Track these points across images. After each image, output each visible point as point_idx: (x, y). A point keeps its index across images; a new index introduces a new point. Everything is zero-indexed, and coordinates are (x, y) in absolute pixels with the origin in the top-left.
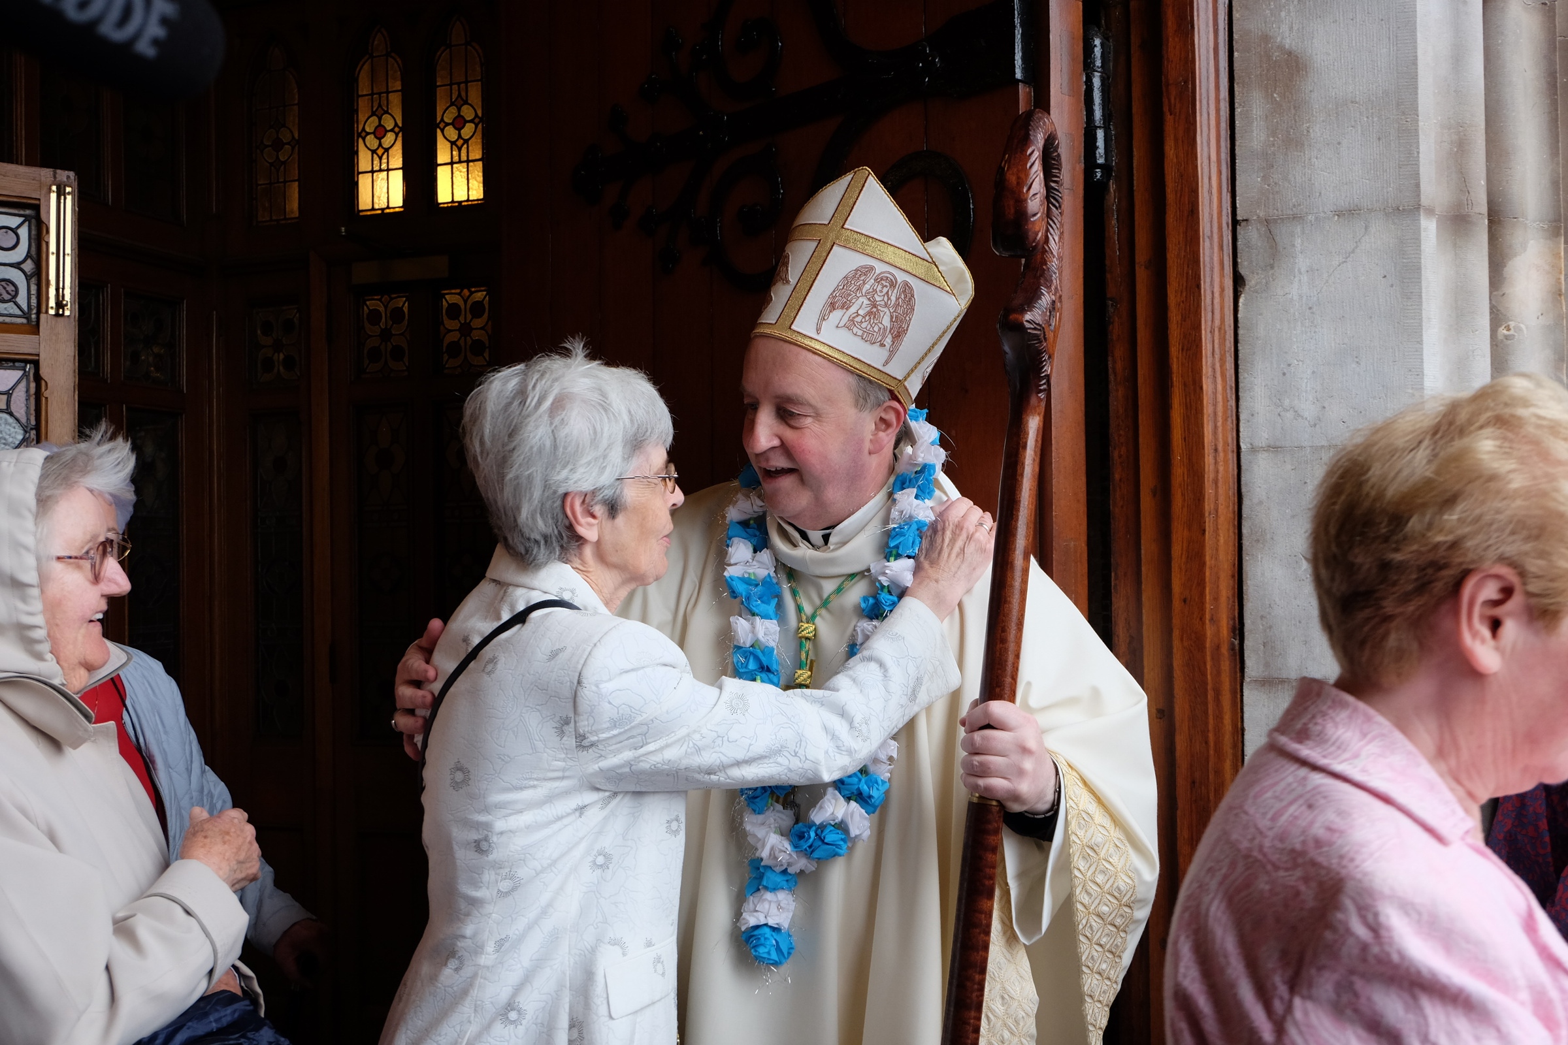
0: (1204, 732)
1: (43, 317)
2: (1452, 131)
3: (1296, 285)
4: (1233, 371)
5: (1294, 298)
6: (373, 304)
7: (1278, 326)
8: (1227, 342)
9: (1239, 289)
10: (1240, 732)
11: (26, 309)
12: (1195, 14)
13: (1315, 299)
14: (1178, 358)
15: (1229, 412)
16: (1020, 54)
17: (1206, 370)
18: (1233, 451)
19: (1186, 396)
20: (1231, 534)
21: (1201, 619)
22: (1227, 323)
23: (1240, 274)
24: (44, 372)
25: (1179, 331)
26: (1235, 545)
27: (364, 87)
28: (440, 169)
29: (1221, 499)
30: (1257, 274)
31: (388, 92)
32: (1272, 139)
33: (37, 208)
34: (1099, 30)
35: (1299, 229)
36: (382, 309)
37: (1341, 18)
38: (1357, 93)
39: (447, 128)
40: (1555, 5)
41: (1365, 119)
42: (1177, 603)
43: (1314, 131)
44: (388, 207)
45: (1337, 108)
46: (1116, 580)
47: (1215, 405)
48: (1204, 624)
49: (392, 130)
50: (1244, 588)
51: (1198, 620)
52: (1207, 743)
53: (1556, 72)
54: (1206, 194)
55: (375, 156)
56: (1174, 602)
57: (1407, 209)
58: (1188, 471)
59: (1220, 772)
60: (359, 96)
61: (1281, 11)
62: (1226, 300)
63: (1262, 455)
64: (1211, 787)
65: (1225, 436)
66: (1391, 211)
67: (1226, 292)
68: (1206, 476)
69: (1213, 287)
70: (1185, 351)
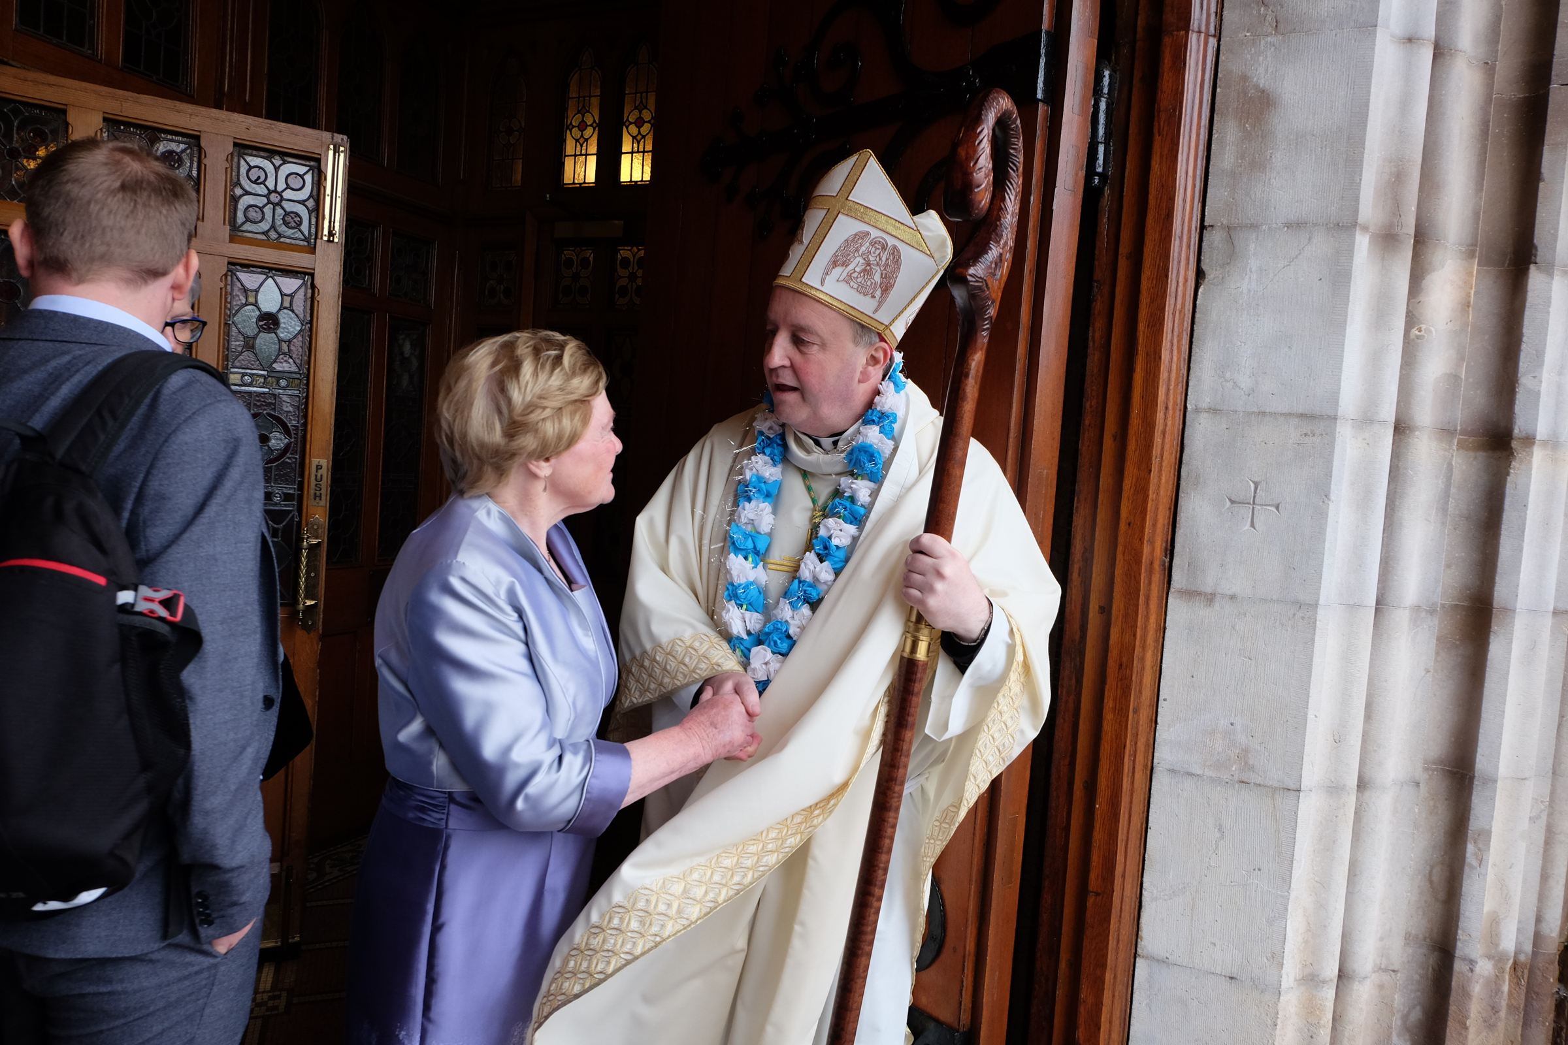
0: (1135, 626)
1: (319, 241)
2: (1392, 164)
3: (1246, 280)
4: (1187, 346)
5: (1244, 291)
6: (568, 253)
7: (1228, 313)
8: (1185, 323)
9: (1200, 281)
10: (1162, 630)
11: (307, 235)
12: (1188, 54)
13: (1261, 293)
14: (1144, 333)
15: (1181, 379)
16: (1042, 78)
17: (1166, 344)
18: (1181, 411)
19: (1147, 363)
20: (1172, 475)
21: (1141, 539)
22: (1186, 308)
23: (1202, 269)
24: (317, 282)
25: (1147, 310)
26: (1174, 484)
27: (573, 92)
28: (623, 156)
29: (1167, 447)
30: (1216, 270)
31: (590, 97)
32: (1240, 161)
33: (318, 161)
35: (1254, 236)
36: (575, 258)
37: (1310, 65)
38: (1316, 127)
39: (631, 126)
40: (1495, 65)
41: (1320, 150)
42: (1123, 526)
43: (1275, 156)
44: (585, 183)
45: (1297, 139)
46: (1077, 503)
47: (1170, 372)
48: (1142, 543)
49: (591, 125)
50: (1178, 519)
51: (1139, 539)
52: (1135, 636)
53: (1489, 122)
54: (1181, 202)
55: (578, 144)
56: (1120, 524)
57: (1345, 226)
58: (1143, 422)
59: (1142, 659)
60: (569, 98)
61: (1260, 56)
62: (1188, 288)
63: (1205, 415)
64: (1135, 670)
65: (1176, 398)
66: (1332, 226)
67: (1189, 283)
68: (1156, 428)
69: (1179, 278)
70: (1150, 327)
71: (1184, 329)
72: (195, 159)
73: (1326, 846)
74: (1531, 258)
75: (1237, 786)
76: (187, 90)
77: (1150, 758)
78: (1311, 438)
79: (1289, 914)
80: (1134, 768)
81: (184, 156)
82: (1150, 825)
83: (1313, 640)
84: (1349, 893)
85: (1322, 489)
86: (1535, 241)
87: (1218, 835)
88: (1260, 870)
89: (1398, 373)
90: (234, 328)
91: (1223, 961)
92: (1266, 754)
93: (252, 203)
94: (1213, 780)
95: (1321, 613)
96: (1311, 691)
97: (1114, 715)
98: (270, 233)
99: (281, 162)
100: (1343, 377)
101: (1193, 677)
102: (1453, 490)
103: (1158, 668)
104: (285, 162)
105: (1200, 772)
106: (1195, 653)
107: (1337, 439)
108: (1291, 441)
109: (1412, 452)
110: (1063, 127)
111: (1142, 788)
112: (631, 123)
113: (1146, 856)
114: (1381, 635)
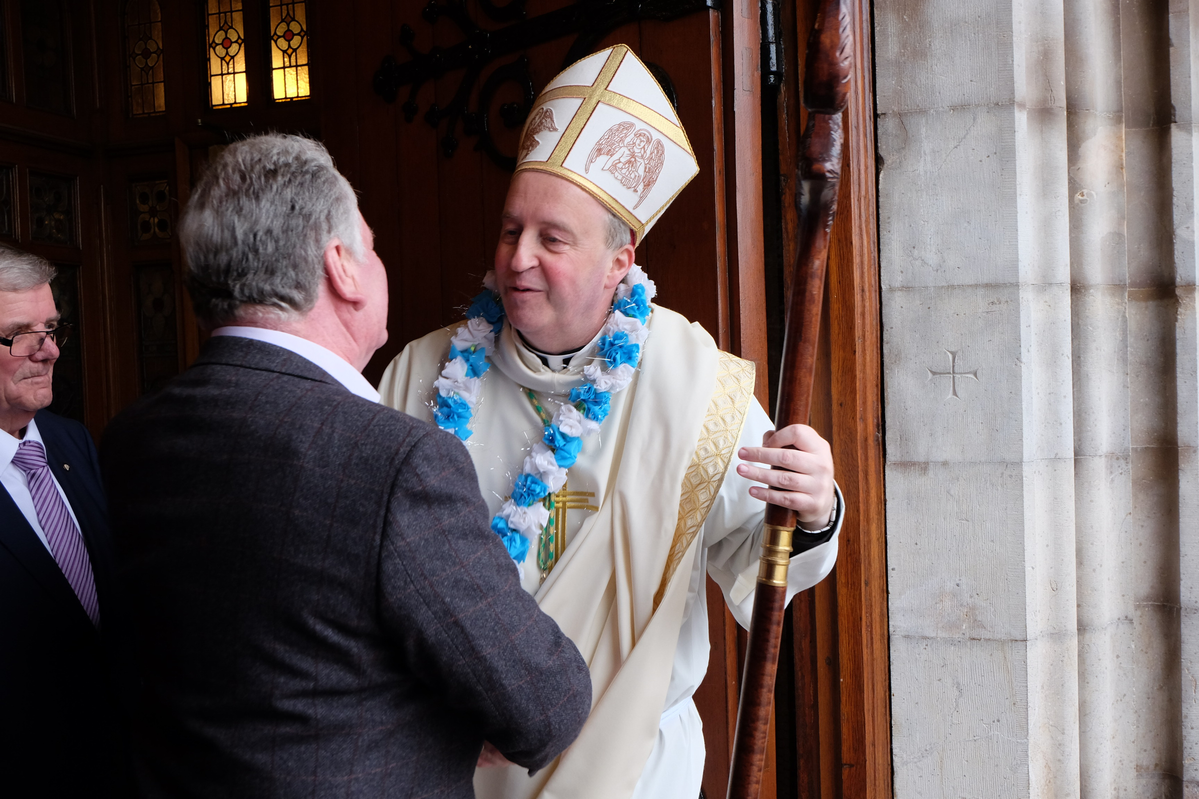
0: (856, 503)
2: (1039, 43)
3: (922, 163)
4: (875, 230)
5: (921, 173)
7: (909, 195)
8: (871, 208)
9: (879, 167)
10: (883, 503)
13: (936, 174)
15: (872, 262)
17: (855, 230)
18: (876, 291)
19: (840, 249)
20: (875, 354)
21: (853, 418)
22: (870, 193)
23: (880, 155)
26: (878, 362)
27: (212, 8)
28: (274, 72)
29: (868, 327)
30: (893, 155)
31: (232, 12)
32: (903, 51)
35: (924, 120)
38: (967, 15)
39: (279, 40)
41: (973, 35)
42: (835, 407)
43: (934, 44)
44: (235, 103)
45: (951, 27)
47: (862, 256)
48: (855, 422)
49: (236, 42)
50: (885, 394)
51: (851, 418)
52: (858, 511)
54: (853, 94)
55: (224, 62)
56: (832, 406)
57: (1004, 105)
58: (842, 306)
59: (868, 533)
60: (209, 15)
62: (869, 175)
63: (898, 293)
64: (862, 544)
65: (870, 279)
66: (993, 105)
67: (869, 169)
68: (856, 310)
69: (860, 166)
70: (839, 215)
71: (870, 213)
73: (1056, 690)
74: (1171, 118)
75: (969, 643)
77: (886, 627)
78: (998, 306)
79: (1030, 760)
80: (872, 639)
82: (893, 692)
83: (1022, 496)
84: (1083, 733)
85: (1013, 353)
86: (1173, 102)
87: (957, 693)
88: (998, 721)
89: (1068, 237)
92: (992, 610)
94: (946, 641)
95: (1027, 470)
96: (1025, 544)
97: (848, 589)
100: (1019, 246)
101: (916, 544)
102: (1130, 340)
103: (884, 540)
105: (933, 635)
106: (916, 521)
107: (1021, 305)
108: (980, 311)
109: (1089, 309)
110: (735, 32)
111: (882, 657)
112: (279, 37)
113: (893, 723)
114: (1083, 484)
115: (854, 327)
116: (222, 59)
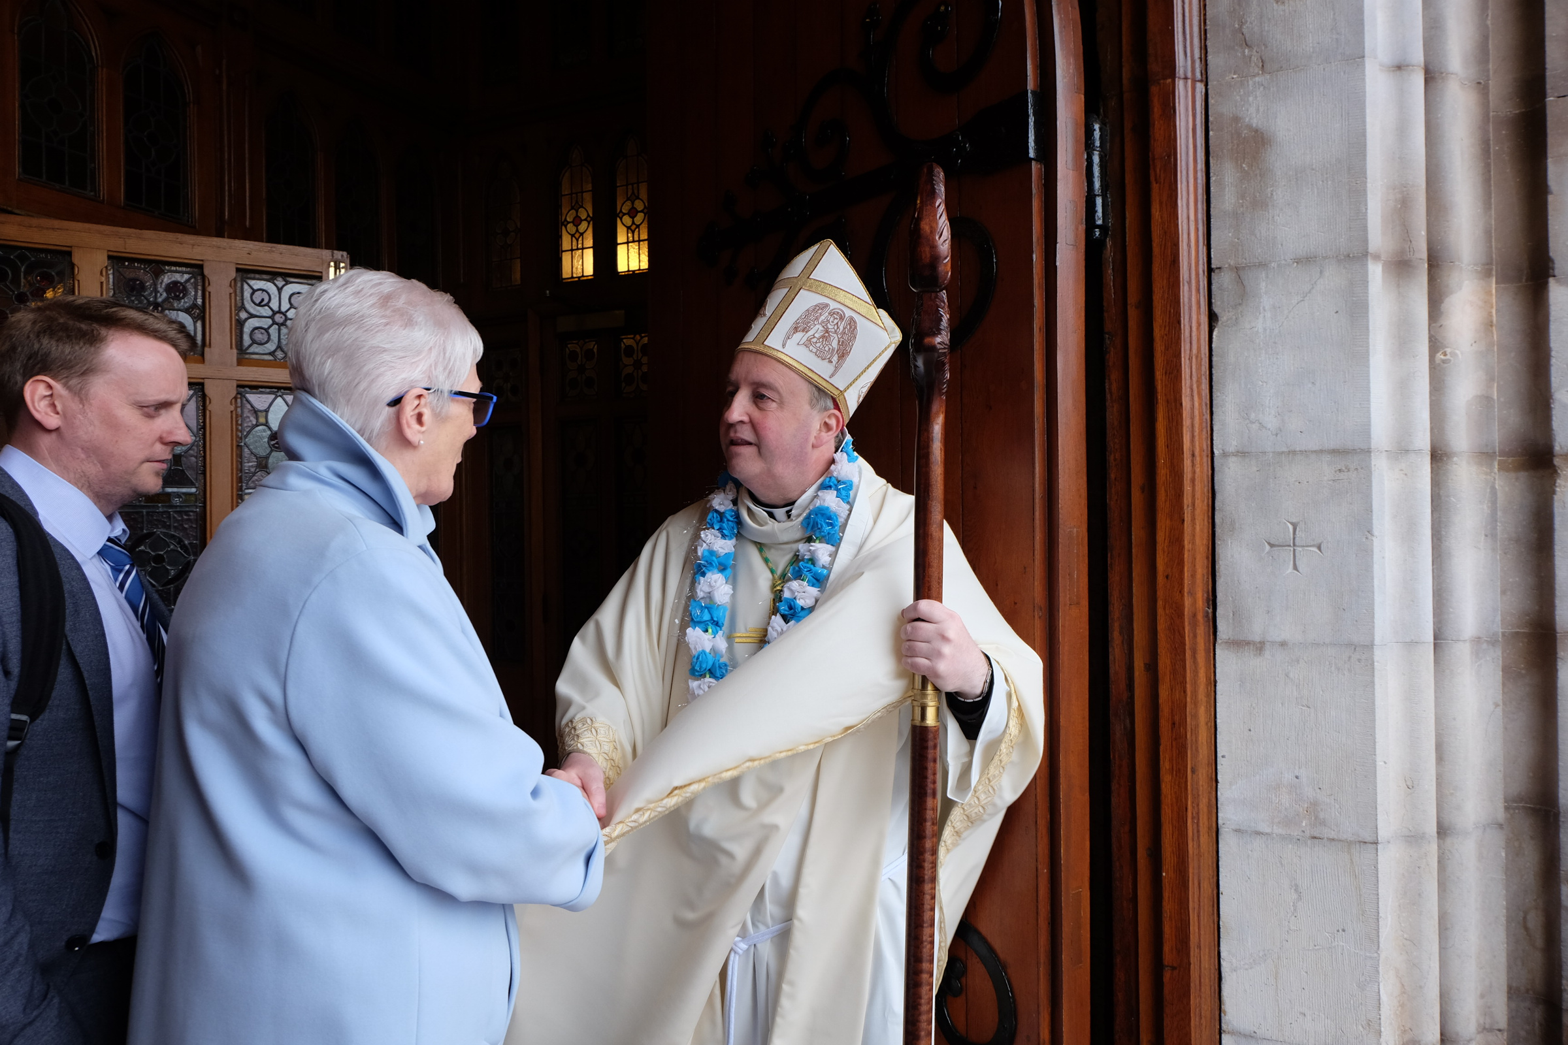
0: (1184, 682)
2: (1397, 190)
3: (1261, 320)
4: (1208, 391)
5: (1261, 330)
6: (571, 346)
7: (1246, 354)
8: (1204, 368)
9: (1213, 324)
10: (1213, 683)
12: (1177, 101)
13: (1277, 331)
14: (1162, 380)
15: (1204, 424)
16: (1033, 138)
17: (1185, 391)
18: (1208, 456)
19: (1169, 411)
20: (1206, 523)
21: (1180, 592)
22: (1203, 352)
23: (1214, 312)
25: (1163, 358)
26: (1209, 532)
27: (565, 189)
28: (619, 247)
29: (1198, 495)
30: (1229, 312)
31: (582, 192)
32: (1241, 201)
34: (1098, 117)
35: (1264, 274)
36: (578, 350)
37: (1301, 101)
38: (1314, 161)
39: (624, 217)
40: (1488, 83)
41: (1321, 183)
42: (1160, 579)
43: (1276, 194)
44: (583, 276)
45: (1296, 175)
46: (1110, 559)
47: (1192, 418)
48: (1183, 596)
49: (585, 221)
50: (1217, 567)
51: (1178, 592)
52: (1185, 692)
53: (1489, 140)
54: (1185, 249)
55: (574, 238)
56: (1158, 578)
57: (1356, 256)
58: (1170, 472)
59: (1195, 716)
60: (562, 196)
61: (1249, 96)
62: (1202, 333)
63: (1232, 459)
64: (1189, 728)
65: (1201, 444)
66: (1342, 258)
67: (1202, 326)
68: (1185, 476)
69: (1192, 323)
70: (1168, 375)
71: (1203, 373)
72: (200, 287)
73: (1411, 900)
74: (1548, 272)
75: (1309, 842)
76: (188, 221)
77: (1214, 819)
78: (1346, 474)
79: (1381, 976)
80: (1198, 831)
81: (189, 286)
82: (1221, 889)
83: (1373, 682)
84: (1442, 949)
85: (1364, 525)
86: (1551, 255)
87: (1295, 896)
88: (1344, 930)
89: (1427, 400)
90: (246, 450)
91: (1315, 1032)
92: (1337, 806)
93: (257, 325)
94: (1283, 838)
95: (1378, 654)
96: (1377, 736)
97: (1172, 776)
98: (276, 353)
99: (284, 283)
100: (1372, 409)
101: (1250, 730)
102: (1500, 514)
103: (1213, 724)
104: (287, 283)
105: (1268, 830)
106: (1250, 705)
107: (1373, 472)
108: (1325, 478)
109: (1452, 480)
110: (1058, 184)
111: (1209, 852)
112: (624, 214)
113: (1221, 923)
114: (1444, 672)
115: (1183, 494)
116: (573, 236)
